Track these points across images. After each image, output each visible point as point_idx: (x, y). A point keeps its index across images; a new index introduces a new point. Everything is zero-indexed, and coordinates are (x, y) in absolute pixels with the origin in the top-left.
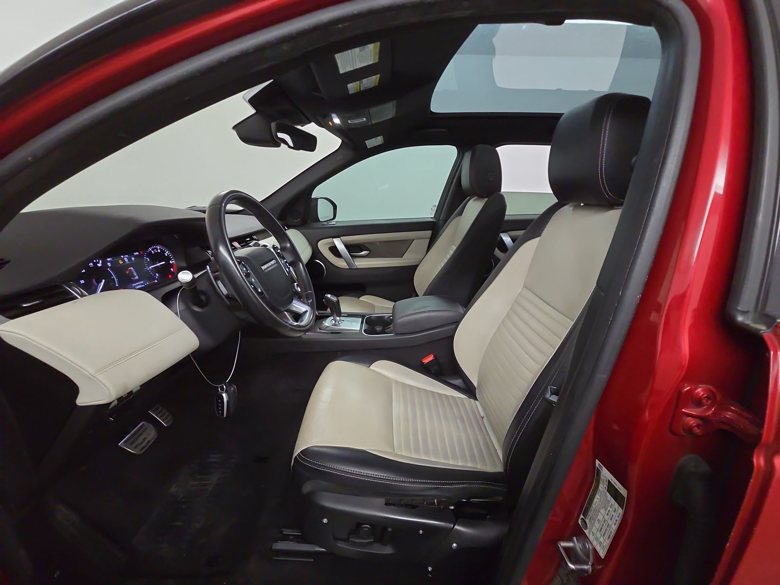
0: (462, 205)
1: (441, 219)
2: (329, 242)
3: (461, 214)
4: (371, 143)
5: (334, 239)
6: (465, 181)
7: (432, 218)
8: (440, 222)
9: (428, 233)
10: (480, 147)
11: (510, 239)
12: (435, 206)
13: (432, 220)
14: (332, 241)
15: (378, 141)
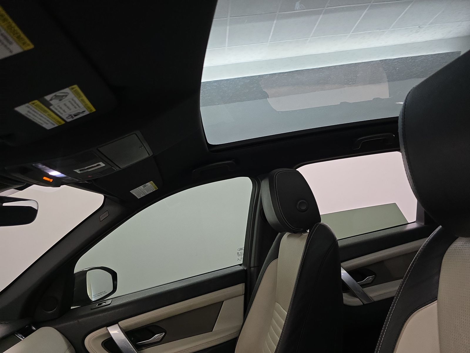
0: (274, 243)
1: (252, 265)
2: (103, 333)
3: (276, 256)
4: (139, 192)
5: (108, 328)
6: (270, 215)
7: (240, 265)
8: (252, 269)
9: (240, 288)
10: (278, 172)
11: (345, 272)
12: (241, 249)
13: (241, 268)
14: (106, 332)
15: (149, 187)
